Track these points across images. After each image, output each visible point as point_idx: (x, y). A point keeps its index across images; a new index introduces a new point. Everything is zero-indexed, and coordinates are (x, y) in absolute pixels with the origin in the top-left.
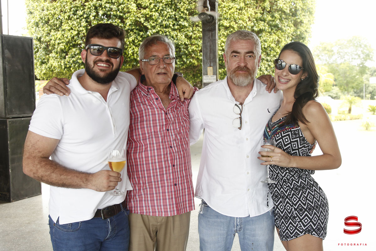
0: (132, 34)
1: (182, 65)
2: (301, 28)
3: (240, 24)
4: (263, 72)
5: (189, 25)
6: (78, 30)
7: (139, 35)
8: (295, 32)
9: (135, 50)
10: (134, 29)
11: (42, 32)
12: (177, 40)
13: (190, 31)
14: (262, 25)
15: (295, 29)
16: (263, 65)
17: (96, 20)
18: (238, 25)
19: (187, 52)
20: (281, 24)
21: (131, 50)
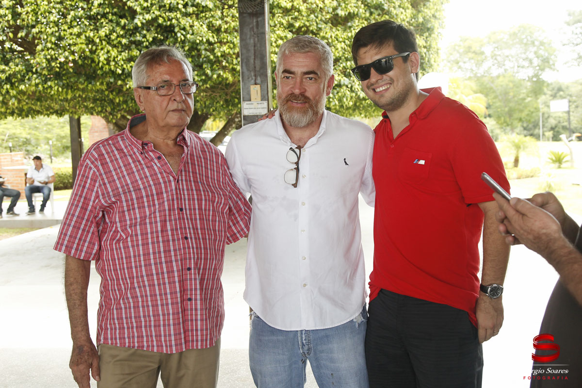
0: (104, 24)
1: (203, 82)
2: (426, 10)
3: (312, 4)
4: (356, 94)
5: (215, 6)
7: (118, 24)
8: (415, 19)
9: (111, 55)
10: (108, 13)
12: (193, 34)
13: (217, 17)
14: (353, 5)
15: (415, 12)
16: (355, 81)
18: (308, 5)
19: (212, 57)
20: (388, 2)
21: (103, 55)
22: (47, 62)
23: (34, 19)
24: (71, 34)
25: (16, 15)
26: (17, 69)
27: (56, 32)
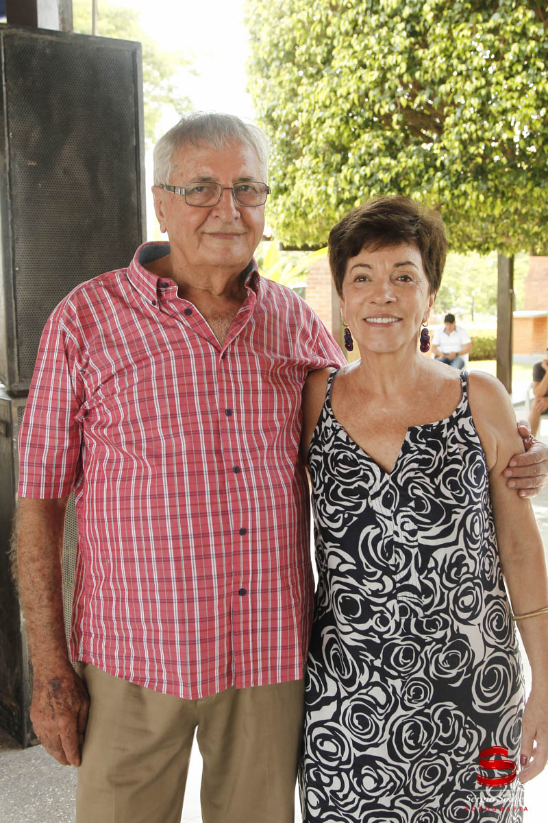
6: (381, 69)
11: (277, 89)
17: (445, 21)
22: (461, 147)
23: (444, 67)
24: (510, 90)
25: (414, 64)
26: (410, 163)
27: (482, 87)
